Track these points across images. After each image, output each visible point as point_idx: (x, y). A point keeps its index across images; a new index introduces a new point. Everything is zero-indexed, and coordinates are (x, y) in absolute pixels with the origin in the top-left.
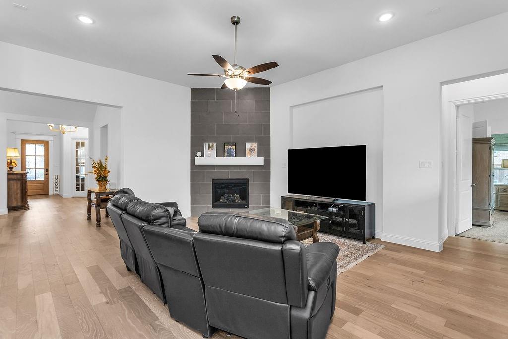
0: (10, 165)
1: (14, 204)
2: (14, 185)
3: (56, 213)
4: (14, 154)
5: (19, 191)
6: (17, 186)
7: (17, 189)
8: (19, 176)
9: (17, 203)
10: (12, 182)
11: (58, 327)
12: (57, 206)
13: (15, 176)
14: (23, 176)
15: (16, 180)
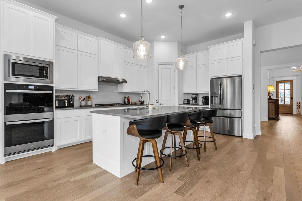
0: (269, 94)
1: (271, 116)
2: (271, 106)
3: (297, 125)
4: (272, 89)
5: (274, 109)
6: (273, 106)
7: (273, 108)
8: (274, 101)
9: (273, 116)
10: (270, 104)
11: (285, 191)
12: (298, 121)
13: (272, 100)
14: (276, 101)
15: (272, 103)
